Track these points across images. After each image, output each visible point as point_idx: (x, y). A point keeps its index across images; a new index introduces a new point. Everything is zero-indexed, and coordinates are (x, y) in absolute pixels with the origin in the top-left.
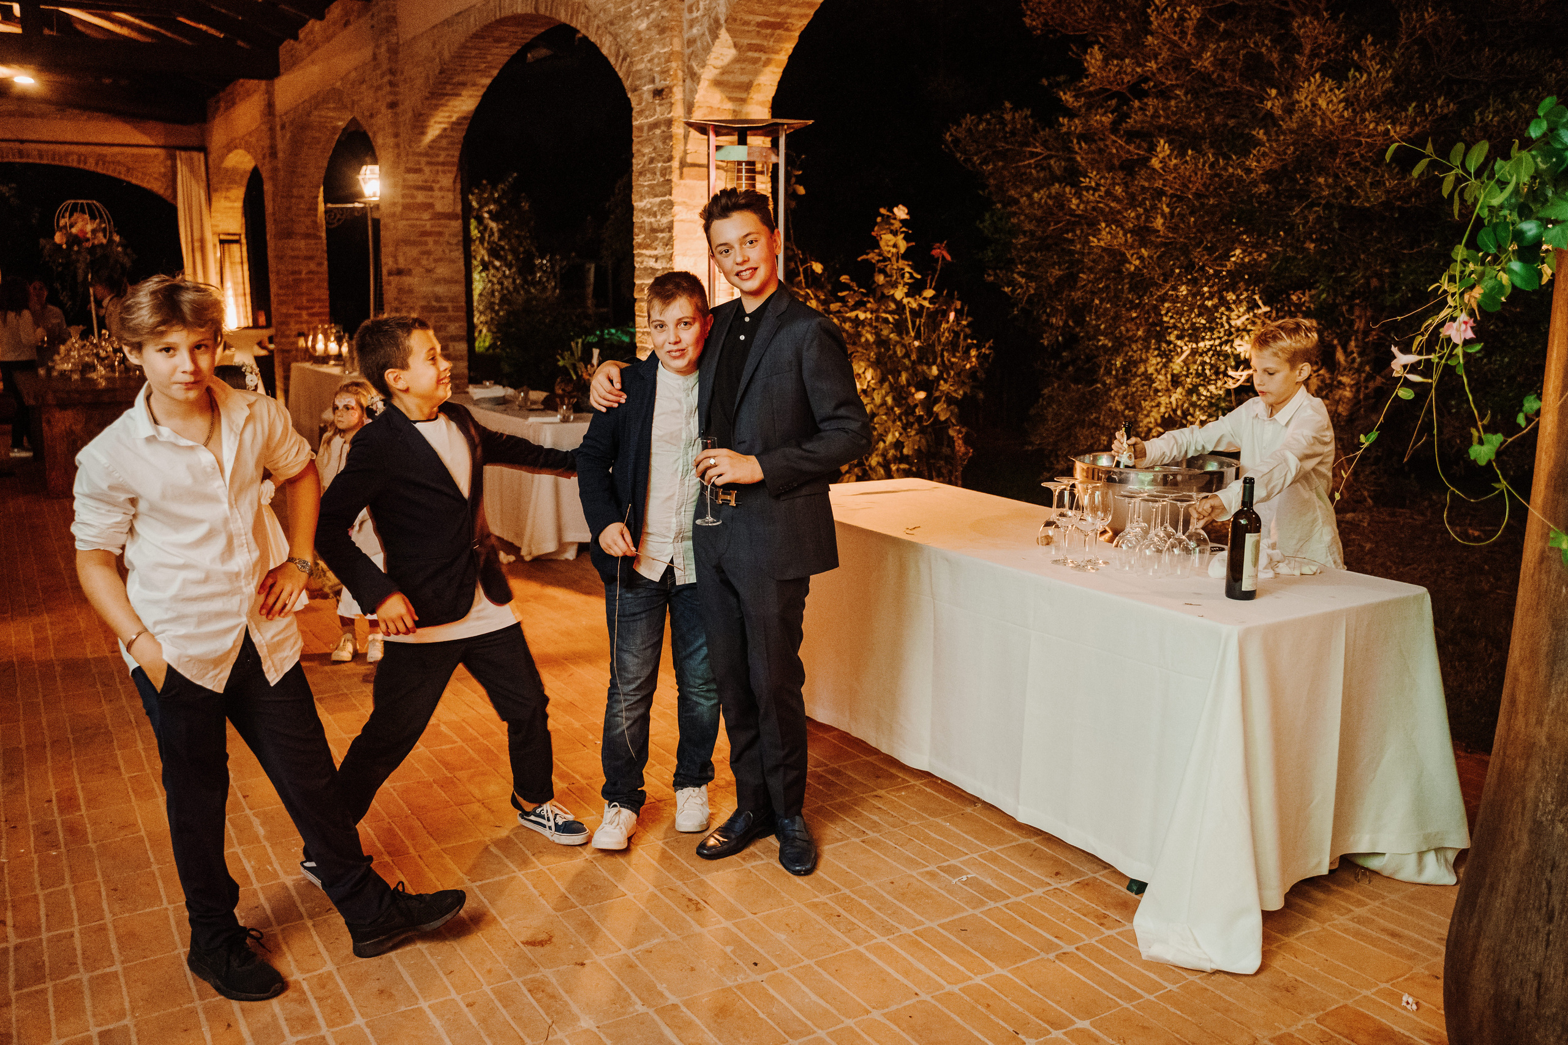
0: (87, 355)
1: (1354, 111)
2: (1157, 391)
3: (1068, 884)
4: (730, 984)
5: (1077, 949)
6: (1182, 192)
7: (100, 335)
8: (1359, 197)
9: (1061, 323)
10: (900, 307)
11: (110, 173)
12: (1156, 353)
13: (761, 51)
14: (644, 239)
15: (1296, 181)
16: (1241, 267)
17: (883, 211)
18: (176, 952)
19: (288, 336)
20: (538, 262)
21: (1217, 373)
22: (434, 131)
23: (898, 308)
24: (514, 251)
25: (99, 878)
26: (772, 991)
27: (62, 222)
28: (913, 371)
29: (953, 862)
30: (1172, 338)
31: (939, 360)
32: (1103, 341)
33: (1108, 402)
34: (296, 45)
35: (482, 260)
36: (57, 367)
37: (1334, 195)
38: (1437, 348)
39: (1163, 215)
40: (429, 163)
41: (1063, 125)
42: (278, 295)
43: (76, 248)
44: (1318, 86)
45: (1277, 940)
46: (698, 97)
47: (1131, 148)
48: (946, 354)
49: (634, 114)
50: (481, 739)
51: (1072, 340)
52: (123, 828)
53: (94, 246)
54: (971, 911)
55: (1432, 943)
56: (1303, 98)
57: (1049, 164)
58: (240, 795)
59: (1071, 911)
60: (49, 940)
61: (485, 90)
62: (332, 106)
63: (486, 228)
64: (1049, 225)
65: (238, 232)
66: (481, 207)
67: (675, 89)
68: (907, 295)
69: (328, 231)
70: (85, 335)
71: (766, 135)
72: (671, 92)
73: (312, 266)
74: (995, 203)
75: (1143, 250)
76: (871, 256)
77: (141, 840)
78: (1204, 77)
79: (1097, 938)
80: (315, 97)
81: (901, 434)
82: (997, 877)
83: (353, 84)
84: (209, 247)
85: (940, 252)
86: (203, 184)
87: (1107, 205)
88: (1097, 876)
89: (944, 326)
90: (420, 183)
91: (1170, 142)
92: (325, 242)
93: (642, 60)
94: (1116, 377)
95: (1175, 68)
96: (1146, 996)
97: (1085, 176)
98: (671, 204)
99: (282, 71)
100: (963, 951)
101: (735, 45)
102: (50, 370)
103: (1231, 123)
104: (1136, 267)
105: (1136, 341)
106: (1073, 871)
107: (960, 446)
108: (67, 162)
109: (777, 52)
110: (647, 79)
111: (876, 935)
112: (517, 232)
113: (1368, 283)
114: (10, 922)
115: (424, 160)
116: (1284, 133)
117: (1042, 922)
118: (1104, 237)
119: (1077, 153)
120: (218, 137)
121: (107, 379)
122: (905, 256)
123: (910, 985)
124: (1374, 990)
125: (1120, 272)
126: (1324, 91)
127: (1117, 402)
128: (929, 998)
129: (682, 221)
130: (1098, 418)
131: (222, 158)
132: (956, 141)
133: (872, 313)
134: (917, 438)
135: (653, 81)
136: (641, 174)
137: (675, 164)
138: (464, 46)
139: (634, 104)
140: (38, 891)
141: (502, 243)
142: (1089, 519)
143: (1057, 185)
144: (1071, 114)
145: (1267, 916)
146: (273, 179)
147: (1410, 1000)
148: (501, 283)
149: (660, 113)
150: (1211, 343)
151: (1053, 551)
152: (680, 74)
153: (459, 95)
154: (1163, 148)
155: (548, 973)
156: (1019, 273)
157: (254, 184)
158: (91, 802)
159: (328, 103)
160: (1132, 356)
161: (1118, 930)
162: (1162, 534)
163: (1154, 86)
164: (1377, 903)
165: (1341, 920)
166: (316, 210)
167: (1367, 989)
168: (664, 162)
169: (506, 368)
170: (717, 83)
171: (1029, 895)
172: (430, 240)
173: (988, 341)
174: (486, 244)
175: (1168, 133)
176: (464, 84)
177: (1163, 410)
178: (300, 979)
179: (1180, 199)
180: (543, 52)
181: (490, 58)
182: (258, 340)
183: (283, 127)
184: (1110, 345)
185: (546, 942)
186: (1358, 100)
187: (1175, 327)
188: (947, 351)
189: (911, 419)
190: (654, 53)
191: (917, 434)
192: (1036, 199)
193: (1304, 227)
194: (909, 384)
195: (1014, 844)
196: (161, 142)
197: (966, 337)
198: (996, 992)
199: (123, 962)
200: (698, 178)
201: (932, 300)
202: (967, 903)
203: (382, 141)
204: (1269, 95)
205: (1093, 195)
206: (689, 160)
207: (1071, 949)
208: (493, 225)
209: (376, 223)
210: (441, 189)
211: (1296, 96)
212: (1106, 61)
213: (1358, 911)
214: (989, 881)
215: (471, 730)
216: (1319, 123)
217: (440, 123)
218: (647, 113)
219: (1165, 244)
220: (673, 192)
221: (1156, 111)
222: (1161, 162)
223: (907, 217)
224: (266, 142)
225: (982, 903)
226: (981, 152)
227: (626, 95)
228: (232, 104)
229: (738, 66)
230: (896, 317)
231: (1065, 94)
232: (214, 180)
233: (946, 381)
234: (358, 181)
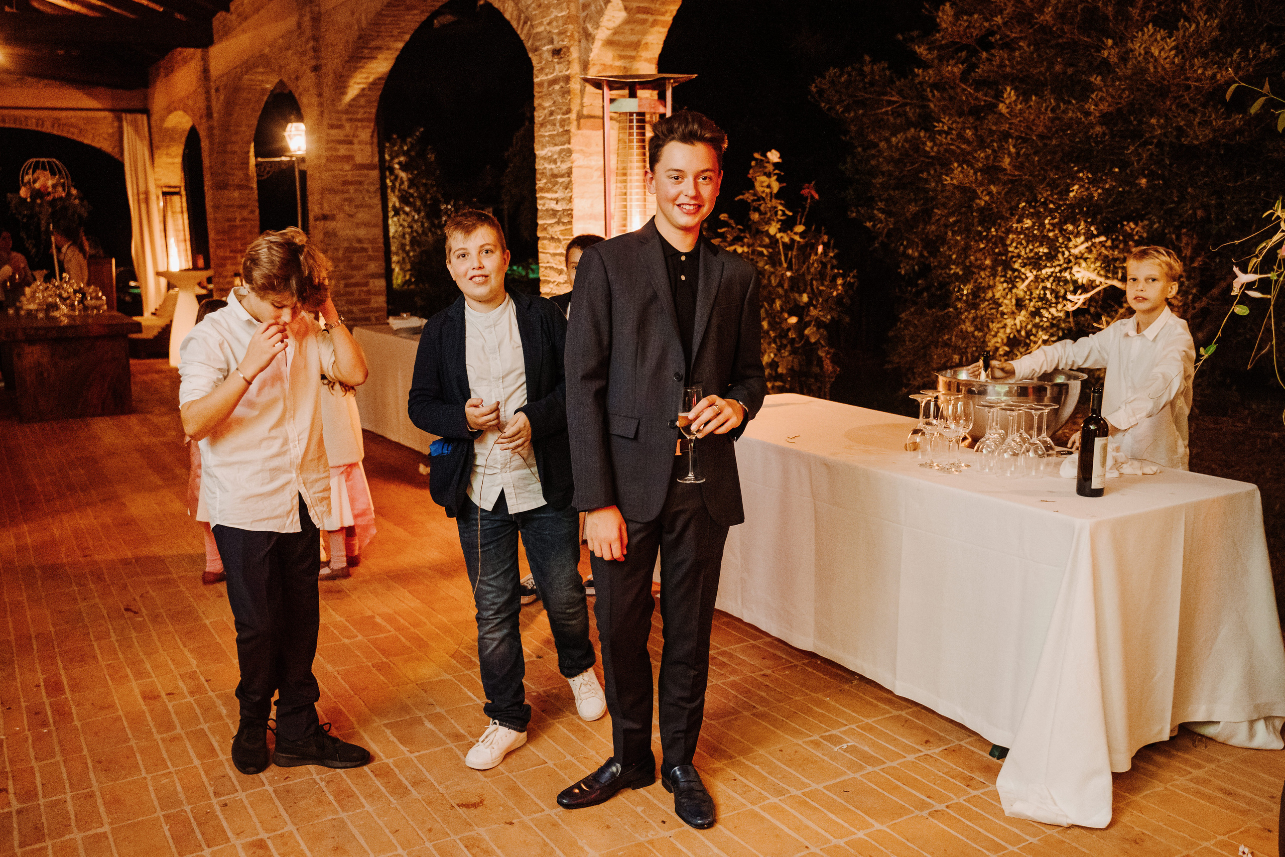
0: (51, 296)
1: (1183, 57)
2: (1003, 314)
3: (937, 750)
4: (642, 839)
5: (947, 807)
6: (1026, 134)
7: (61, 278)
8: (1188, 136)
9: (916, 254)
10: (774, 241)
11: (65, 135)
12: (1002, 279)
13: (648, 13)
14: (546, 183)
15: (1131, 123)
16: (1080, 202)
17: (757, 155)
18: (156, 815)
19: (226, 277)
20: (443, 207)
21: (1057, 297)
22: (353, 91)
23: (771, 243)
24: (422, 198)
25: (85, 752)
26: (679, 846)
27: (26, 178)
28: (786, 298)
29: (834, 732)
30: (1016, 266)
31: (809, 288)
32: (954, 269)
33: (959, 324)
34: (228, 16)
35: (394, 206)
36: (25, 307)
37: (1165, 135)
38: (1275, 267)
39: (1010, 154)
40: (351, 120)
41: (918, 75)
42: (214, 240)
43: (39, 201)
44: (1151, 36)
45: (1124, 798)
46: (592, 55)
47: (980, 95)
48: (815, 283)
49: (535, 72)
50: (412, 629)
51: (925, 270)
52: (102, 708)
53: (54, 200)
54: (852, 775)
55: (1264, 801)
56: (1137, 47)
57: (905, 111)
58: (203, 679)
59: (941, 774)
60: (47, 805)
61: (398, 53)
62: (261, 70)
63: (397, 177)
64: (905, 166)
65: (178, 184)
66: (392, 159)
67: (572, 49)
68: (780, 230)
69: (258, 182)
70: (48, 279)
71: (653, 89)
72: (569, 52)
73: (245, 214)
74: (856, 147)
75: (992, 187)
76: (747, 195)
77: (119, 719)
78: (1044, 29)
79: (964, 798)
80: (246, 62)
81: (775, 355)
82: (874, 745)
83: (281, 50)
84: (153, 198)
85: (810, 192)
86: (146, 142)
87: (958, 147)
88: (962, 743)
89: (813, 257)
90: (343, 138)
91: (1016, 89)
92: (256, 192)
93: (541, 24)
94: (966, 302)
95: (1019, 22)
96: (1011, 848)
97: (939, 121)
98: (570, 152)
99: (216, 38)
100: (847, 809)
101: (626, 8)
102: (18, 310)
103: (1070, 71)
104: (986, 202)
105: (984, 270)
106: (941, 739)
107: (828, 366)
108: (27, 125)
109: (663, 14)
110: (546, 41)
111: (768, 795)
112: (424, 181)
113: (1195, 214)
114: (11, 789)
115: (345, 117)
116: (1120, 79)
117: (914, 783)
118: (957, 175)
119: (929, 100)
120: (159, 101)
121: (69, 316)
122: (778, 196)
123: (801, 839)
124: (1213, 842)
125: (970, 207)
126: (1156, 40)
127: (968, 324)
128: (818, 851)
129: (579, 167)
130: (950, 339)
131: (163, 120)
132: (821, 92)
133: (749, 246)
134: (790, 358)
135: (551, 42)
136: (542, 125)
137: (573, 116)
138: (379, 14)
139: (535, 62)
140: (34, 763)
141: (411, 191)
142: (953, 426)
143: (912, 130)
144: (925, 65)
145: (1116, 777)
146: (210, 136)
147: (1246, 850)
148: (411, 227)
149: (559, 70)
150: (1052, 270)
151: (920, 457)
152: (576, 35)
153: (375, 58)
154: (1010, 94)
155: (482, 832)
156: (878, 210)
157: (192, 140)
158: (75, 688)
159: (258, 67)
160: (981, 283)
161: (983, 791)
162: (1018, 440)
163: (1001, 39)
164: (1213, 766)
165: (1181, 780)
166: (248, 163)
167: (1207, 841)
168: (564, 114)
169: (419, 302)
170: (610, 43)
171: (903, 760)
172: (351, 188)
173: (852, 271)
174: (397, 193)
175: (1013, 81)
176: (379, 48)
177: (1008, 331)
178: (265, 838)
179: (1025, 140)
180: (448, 18)
181: (403, 24)
182: (198, 281)
183: (217, 90)
184: (961, 273)
185: (478, 804)
186: (1187, 48)
187: (1019, 256)
188: (816, 280)
189: (785, 342)
190: (553, 16)
191: (790, 354)
192: (894, 143)
193: (1138, 163)
194: (782, 310)
195: (887, 716)
196: (108, 105)
197: (833, 267)
198: (877, 845)
199: (111, 824)
200: (594, 128)
201: (802, 235)
202: (849, 768)
203: (308, 101)
204: (1106, 45)
205: (946, 138)
206: (585, 112)
207: (942, 807)
208: (403, 175)
209: (303, 174)
210: (360, 142)
211: (1130, 45)
212: (957, 16)
213: (1196, 773)
214: (866, 749)
215: (402, 620)
216: (1152, 70)
217: (359, 83)
218: (547, 70)
219: (1012, 182)
220: (572, 141)
221: (1002, 59)
222: (1008, 108)
223: (780, 160)
224: (201, 103)
225: (861, 768)
226: (843, 101)
227: (527, 55)
228: (170, 71)
229: (628, 27)
230: (770, 250)
231: (919, 47)
232: (156, 137)
233: (815, 307)
234: (284, 137)
